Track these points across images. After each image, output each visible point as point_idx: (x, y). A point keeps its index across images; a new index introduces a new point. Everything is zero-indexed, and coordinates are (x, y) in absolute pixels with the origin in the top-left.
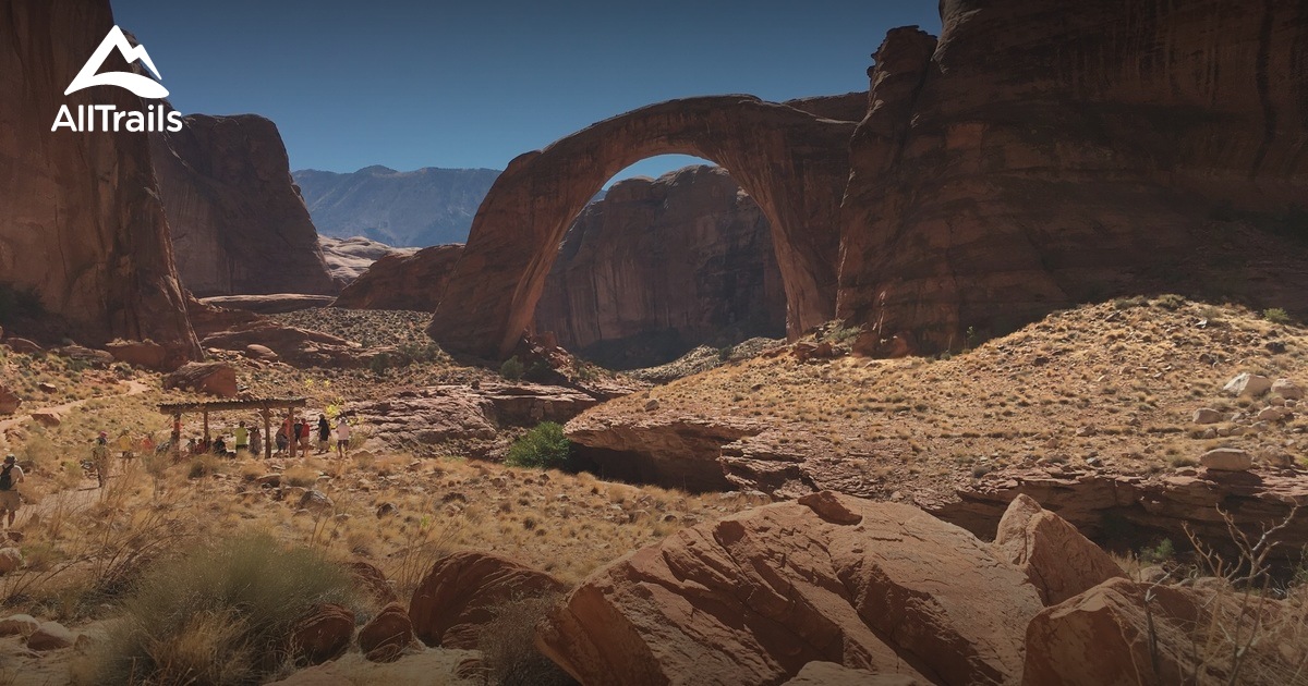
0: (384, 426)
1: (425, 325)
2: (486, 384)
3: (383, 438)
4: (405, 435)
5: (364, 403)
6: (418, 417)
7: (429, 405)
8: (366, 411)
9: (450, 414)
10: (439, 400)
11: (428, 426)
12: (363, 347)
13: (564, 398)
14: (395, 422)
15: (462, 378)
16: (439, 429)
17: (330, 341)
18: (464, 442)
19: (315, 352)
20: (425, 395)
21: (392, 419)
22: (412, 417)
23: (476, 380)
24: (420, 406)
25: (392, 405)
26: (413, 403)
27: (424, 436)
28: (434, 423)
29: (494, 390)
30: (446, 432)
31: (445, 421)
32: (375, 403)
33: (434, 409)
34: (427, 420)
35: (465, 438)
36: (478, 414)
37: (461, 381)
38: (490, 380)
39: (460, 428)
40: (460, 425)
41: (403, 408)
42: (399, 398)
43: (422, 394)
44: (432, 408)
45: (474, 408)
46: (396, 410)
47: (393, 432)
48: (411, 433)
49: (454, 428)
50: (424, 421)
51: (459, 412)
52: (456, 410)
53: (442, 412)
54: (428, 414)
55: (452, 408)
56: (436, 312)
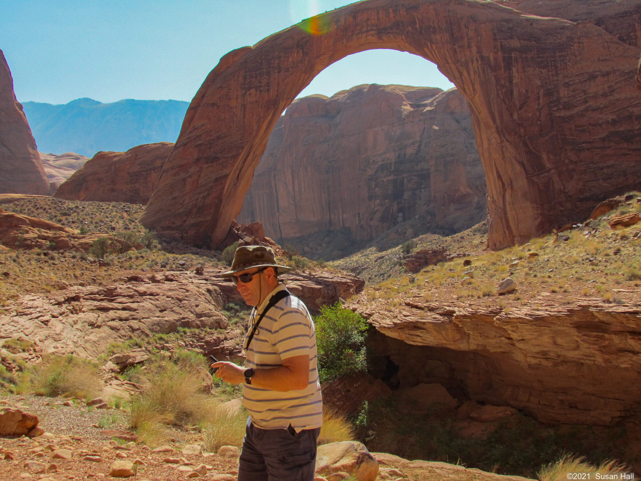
0: (111, 314)
1: (140, 215)
2: (210, 269)
3: (113, 328)
4: (135, 324)
5: (88, 288)
6: (147, 304)
7: (158, 291)
8: (91, 296)
9: (180, 300)
10: (167, 285)
11: (158, 314)
12: (82, 233)
13: (291, 285)
14: (124, 309)
15: (183, 264)
16: (170, 317)
17: (49, 227)
18: (197, 331)
19: (35, 238)
20: (153, 280)
21: (120, 306)
22: (141, 304)
23: (199, 266)
24: (148, 292)
25: (119, 290)
26: (142, 288)
27: (155, 324)
28: (165, 310)
29: (219, 277)
30: (177, 321)
31: (176, 309)
32: (101, 288)
33: (163, 295)
34: (157, 307)
35: (198, 327)
36: (209, 302)
37: (183, 267)
38: (213, 266)
39: (192, 317)
40: (192, 313)
41: (131, 294)
42: (126, 282)
43: (149, 279)
44: (161, 294)
45: (204, 294)
46: (124, 296)
47: (121, 320)
48: (140, 321)
49: (186, 316)
50: (153, 308)
51: (190, 299)
52: (186, 297)
53: (173, 298)
54: (158, 300)
55: (182, 294)
56: (149, 203)
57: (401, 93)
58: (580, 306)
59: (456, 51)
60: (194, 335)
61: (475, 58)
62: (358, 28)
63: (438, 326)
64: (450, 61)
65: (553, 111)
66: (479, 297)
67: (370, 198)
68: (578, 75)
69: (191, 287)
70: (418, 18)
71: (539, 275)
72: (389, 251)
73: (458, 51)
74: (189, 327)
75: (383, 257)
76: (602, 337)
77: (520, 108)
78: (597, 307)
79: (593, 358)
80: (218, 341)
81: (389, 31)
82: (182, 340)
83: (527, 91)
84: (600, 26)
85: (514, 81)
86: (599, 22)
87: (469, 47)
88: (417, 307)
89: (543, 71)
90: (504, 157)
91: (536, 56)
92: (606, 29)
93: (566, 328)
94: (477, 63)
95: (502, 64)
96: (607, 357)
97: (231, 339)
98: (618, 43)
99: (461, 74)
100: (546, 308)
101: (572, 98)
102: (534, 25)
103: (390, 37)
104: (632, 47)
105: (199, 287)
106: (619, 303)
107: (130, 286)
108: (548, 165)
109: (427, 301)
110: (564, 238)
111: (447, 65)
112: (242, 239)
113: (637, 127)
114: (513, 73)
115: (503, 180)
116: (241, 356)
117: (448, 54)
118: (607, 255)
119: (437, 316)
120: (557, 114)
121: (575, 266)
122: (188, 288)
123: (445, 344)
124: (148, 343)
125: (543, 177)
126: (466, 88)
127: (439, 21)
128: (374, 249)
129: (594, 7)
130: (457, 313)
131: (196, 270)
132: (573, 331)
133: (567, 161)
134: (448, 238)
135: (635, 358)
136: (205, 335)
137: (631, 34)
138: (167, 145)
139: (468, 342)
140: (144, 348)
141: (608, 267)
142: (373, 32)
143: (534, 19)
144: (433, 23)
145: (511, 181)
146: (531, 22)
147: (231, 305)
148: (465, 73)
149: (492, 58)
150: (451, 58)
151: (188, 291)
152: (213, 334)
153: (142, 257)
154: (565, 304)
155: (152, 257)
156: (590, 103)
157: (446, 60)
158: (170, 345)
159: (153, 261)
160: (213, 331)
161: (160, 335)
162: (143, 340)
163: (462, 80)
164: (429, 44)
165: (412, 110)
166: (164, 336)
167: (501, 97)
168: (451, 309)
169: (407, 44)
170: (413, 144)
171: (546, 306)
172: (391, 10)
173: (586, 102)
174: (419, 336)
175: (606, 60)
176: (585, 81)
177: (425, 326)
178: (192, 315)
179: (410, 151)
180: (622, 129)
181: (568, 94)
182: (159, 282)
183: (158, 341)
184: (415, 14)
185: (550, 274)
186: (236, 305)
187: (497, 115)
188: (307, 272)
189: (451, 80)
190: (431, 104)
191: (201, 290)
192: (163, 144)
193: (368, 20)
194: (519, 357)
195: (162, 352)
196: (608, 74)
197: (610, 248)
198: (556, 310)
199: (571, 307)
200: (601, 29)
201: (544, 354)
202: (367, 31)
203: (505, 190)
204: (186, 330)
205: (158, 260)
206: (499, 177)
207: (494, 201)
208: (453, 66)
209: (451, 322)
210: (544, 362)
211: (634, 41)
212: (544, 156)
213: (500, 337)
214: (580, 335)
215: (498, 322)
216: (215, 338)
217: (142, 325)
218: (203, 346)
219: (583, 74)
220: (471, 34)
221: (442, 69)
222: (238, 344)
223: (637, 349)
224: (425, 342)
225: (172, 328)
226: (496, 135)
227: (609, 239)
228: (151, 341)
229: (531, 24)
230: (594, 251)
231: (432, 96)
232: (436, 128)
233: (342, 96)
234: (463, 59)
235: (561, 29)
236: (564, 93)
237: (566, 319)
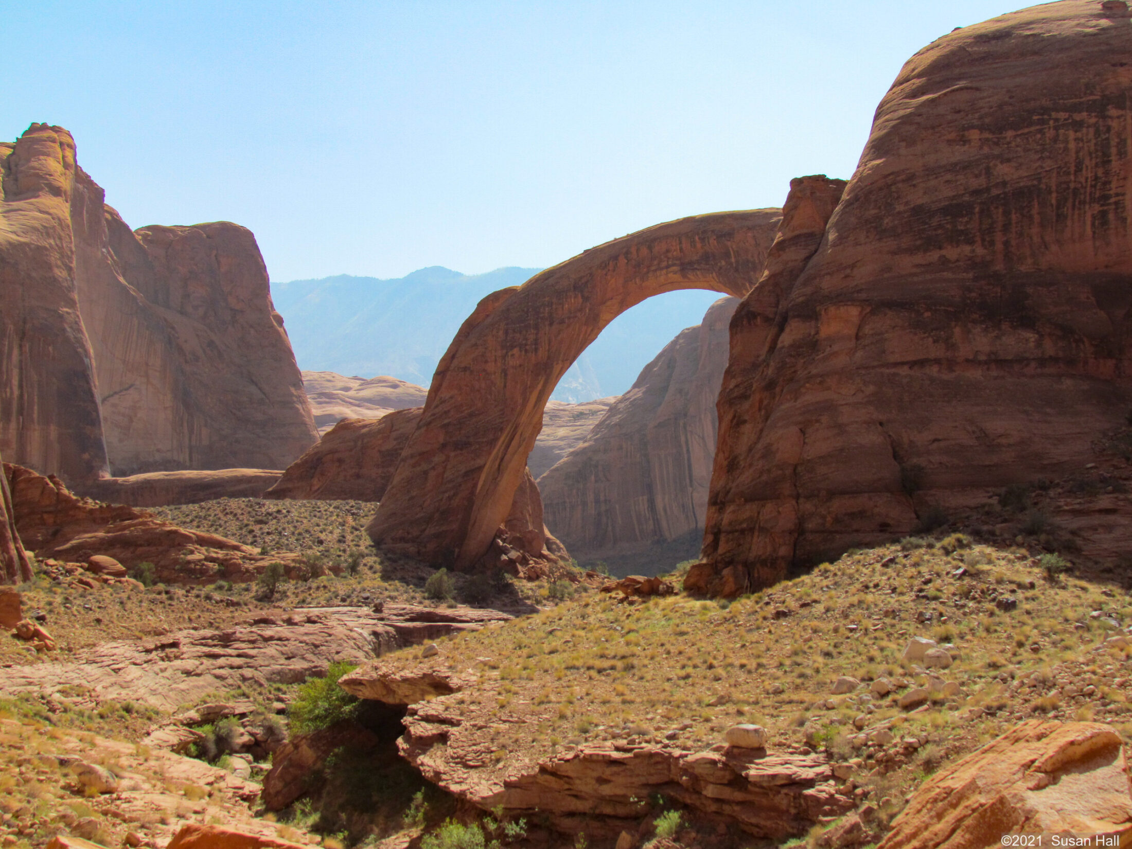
0: (222, 661)
3: (217, 677)
4: (248, 672)
5: (202, 632)
6: (271, 650)
7: (289, 635)
8: (203, 641)
9: (316, 646)
10: (306, 629)
11: (283, 661)
14: (239, 656)
16: (298, 665)
20: (290, 622)
21: (235, 652)
22: (262, 650)
24: (276, 637)
25: (238, 635)
26: (269, 632)
27: (275, 673)
28: (293, 657)
30: (306, 670)
31: (309, 656)
32: (217, 632)
33: (295, 640)
34: (283, 654)
39: (327, 665)
40: (329, 660)
41: (254, 638)
42: (251, 625)
43: (284, 621)
44: (293, 639)
46: (244, 641)
47: (232, 667)
48: (256, 669)
49: (320, 664)
50: (276, 654)
51: (331, 644)
52: (327, 642)
53: (307, 644)
54: (286, 646)
55: (322, 639)
107: (255, 630)
124: (260, 694)
140: (252, 699)
158: (288, 696)
161: (279, 685)
162: (255, 690)
166: (283, 686)
178: (328, 663)
182: (296, 624)
183: (273, 692)
195: (274, 703)
217: (257, 674)
225: (297, 678)
228: (264, 692)
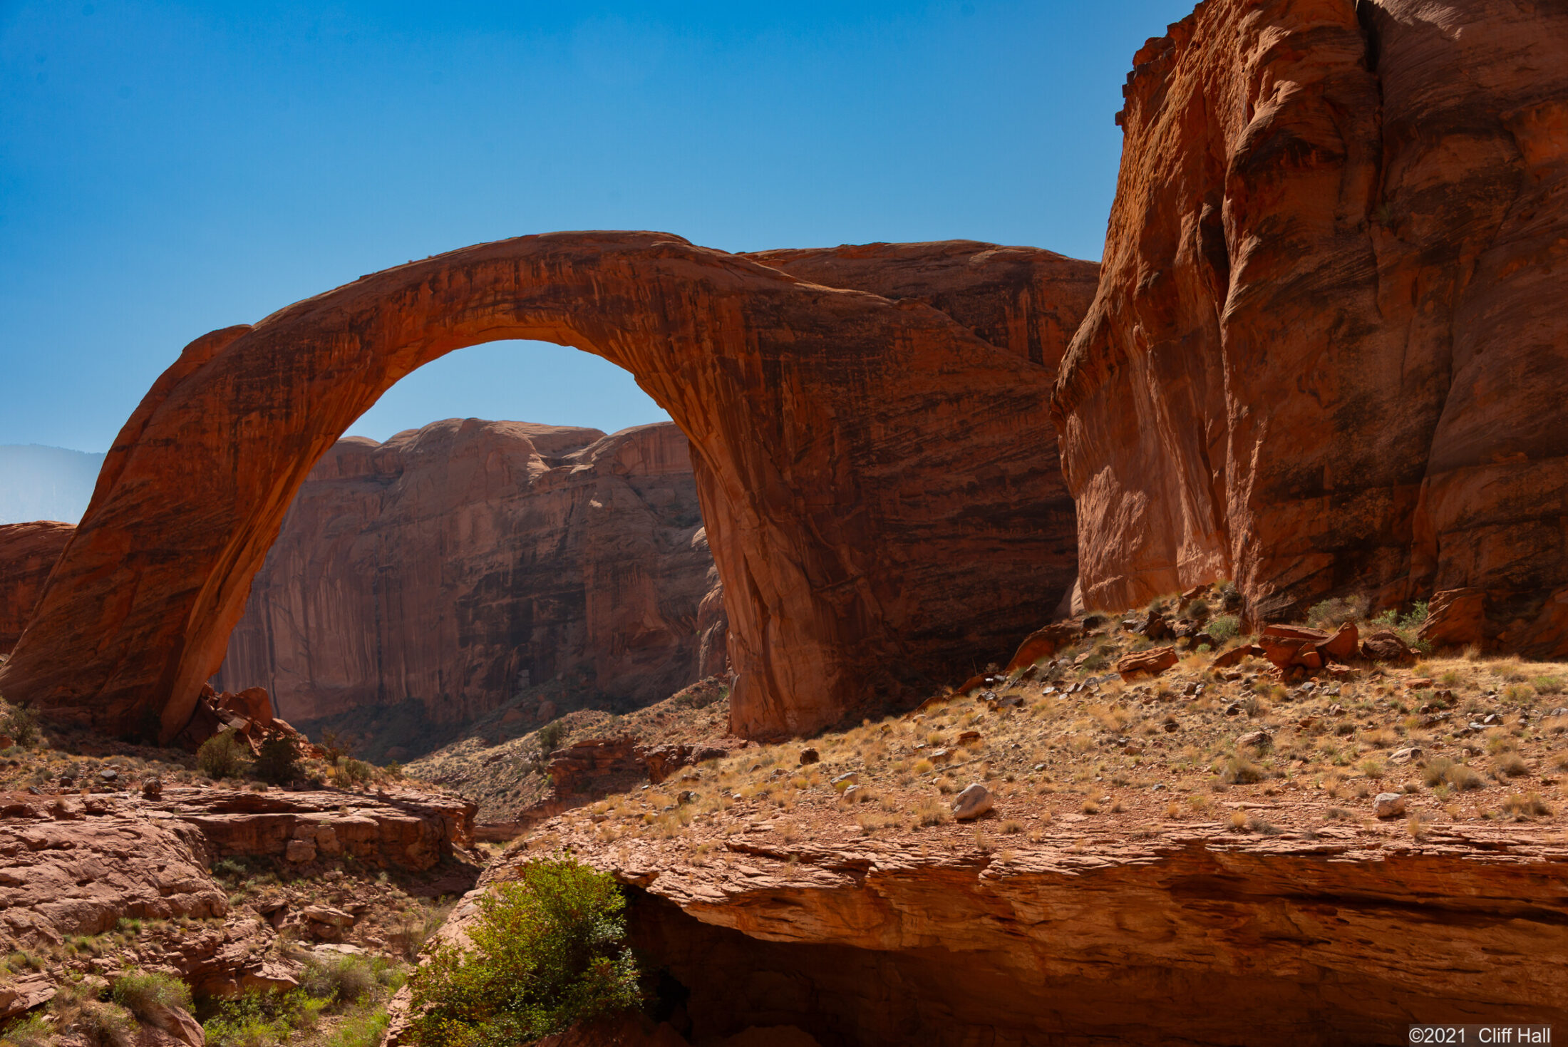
2: (175, 787)
4: (21, 916)
6: (49, 868)
7: (74, 838)
9: (123, 857)
10: (91, 824)
11: (75, 890)
13: (357, 816)
15: (113, 778)
16: (103, 896)
18: (164, 925)
20: (59, 813)
22: (34, 869)
23: (152, 780)
24: (50, 841)
26: (35, 832)
27: (67, 915)
28: (90, 881)
29: (197, 802)
30: (118, 904)
31: (115, 877)
33: (85, 847)
34: (72, 874)
35: (165, 916)
36: (186, 858)
37: (113, 783)
38: (179, 780)
39: (151, 893)
40: (151, 884)
41: (11, 845)
43: (50, 811)
44: (80, 845)
45: (173, 842)
48: (33, 909)
49: (137, 892)
50: (63, 877)
51: (144, 854)
52: (137, 848)
53: (106, 853)
54: (73, 858)
55: (128, 843)
56: (17, 648)
57: (526, 437)
58: (1180, 841)
59: (671, 348)
60: (156, 935)
61: (709, 362)
62: (477, 296)
63: (830, 896)
64: (659, 366)
65: (860, 466)
66: (915, 829)
67: (464, 642)
68: (903, 400)
69: (144, 827)
70: (597, 282)
71: (1017, 776)
72: (508, 746)
73: (676, 346)
74: (146, 919)
75: (501, 756)
76: (1227, 910)
77: (797, 460)
78: (1222, 842)
79: (1210, 959)
80: (212, 947)
81: (538, 304)
82: (132, 947)
83: (809, 428)
84: (940, 309)
85: (786, 408)
86: (938, 302)
87: (698, 340)
88: (767, 854)
89: (840, 390)
90: (765, 555)
91: (825, 361)
92: (952, 314)
93: (1150, 892)
94: (715, 371)
95: (762, 376)
96: (1245, 953)
97: (238, 940)
98: (975, 342)
99: (682, 393)
100: (1100, 848)
101: (894, 443)
102: (820, 302)
103: (541, 316)
104: (1000, 350)
105: (161, 827)
106: (1269, 833)
107: (8, 828)
108: (852, 570)
109: (788, 841)
110: (1013, 700)
111: (654, 375)
112: (225, 723)
113: (1015, 499)
114: (782, 392)
115: (765, 600)
116: (263, 978)
117: (655, 354)
118: (1151, 732)
119: (826, 874)
120: (867, 473)
121: (1095, 756)
122: (139, 830)
123: (846, 937)
124: (55, 959)
125: (844, 593)
126: (692, 420)
127: (638, 288)
128: (476, 740)
129: (928, 273)
130: (880, 865)
131: (145, 790)
132: (1165, 899)
133: (887, 562)
134: (635, 717)
135: (1307, 954)
136: (182, 934)
137: (999, 326)
138: (53, 526)
139: (899, 931)
140: (44, 973)
141: (1171, 757)
142: (506, 306)
143: (820, 292)
144: (628, 293)
145: (780, 600)
146: (815, 296)
147: (227, 864)
148: (690, 392)
149: (741, 363)
150: (662, 361)
151: (139, 836)
152: (198, 930)
153: (14, 764)
154: (1139, 837)
155: (36, 764)
156: (928, 453)
157: (652, 363)
158: (106, 961)
159: (40, 771)
160: (199, 923)
161: (82, 939)
162: (41, 952)
163: (685, 405)
164: (619, 332)
165: (547, 469)
166: (91, 941)
167: (761, 437)
168: (857, 856)
169: (575, 333)
170: (551, 535)
171: (1095, 843)
172: (542, 264)
173: (919, 449)
174: (786, 921)
175: (954, 372)
176: (917, 411)
177: (801, 898)
178: (151, 890)
179: (544, 549)
180: (988, 502)
181: (886, 435)
182: (71, 816)
183: (77, 954)
184: (592, 273)
185: (1046, 774)
186: (238, 863)
187: (752, 473)
188: (374, 789)
189: (662, 405)
190: (585, 460)
191: (166, 832)
192: (44, 526)
193: (497, 281)
194: (1024, 959)
195: (88, 978)
196: (958, 398)
197: (1145, 718)
198: (1124, 851)
199: (1161, 844)
200: (942, 313)
201: (1093, 955)
202: (495, 303)
203: (766, 619)
204: (141, 924)
205: (52, 769)
206: (755, 592)
207: (742, 641)
208: (666, 377)
209: (861, 885)
210: (1089, 971)
211: (1003, 338)
212: (844, 552)
213: (979, 916)
214: (1179, 906)
215: (988, 883)
216: (204, 938)
217: (38, 919)
218: (179, 958)
219: (912, 397)
220: (702, 315)
221: (645, 382)
222: (254, 951)
223: (1311, 934)
224: (801, 934)
225: (106, 921)
226: (750, 512)
227: (1132, 699)
228: (61, 954)
229: (815, 302)
230: (1117, 726)
231: (584, 445)
232: (598, 505)
233: (406, 441)
234: (686, 364)
235: (870, 312)
236: (878, 432)
237: (1154, 871)
